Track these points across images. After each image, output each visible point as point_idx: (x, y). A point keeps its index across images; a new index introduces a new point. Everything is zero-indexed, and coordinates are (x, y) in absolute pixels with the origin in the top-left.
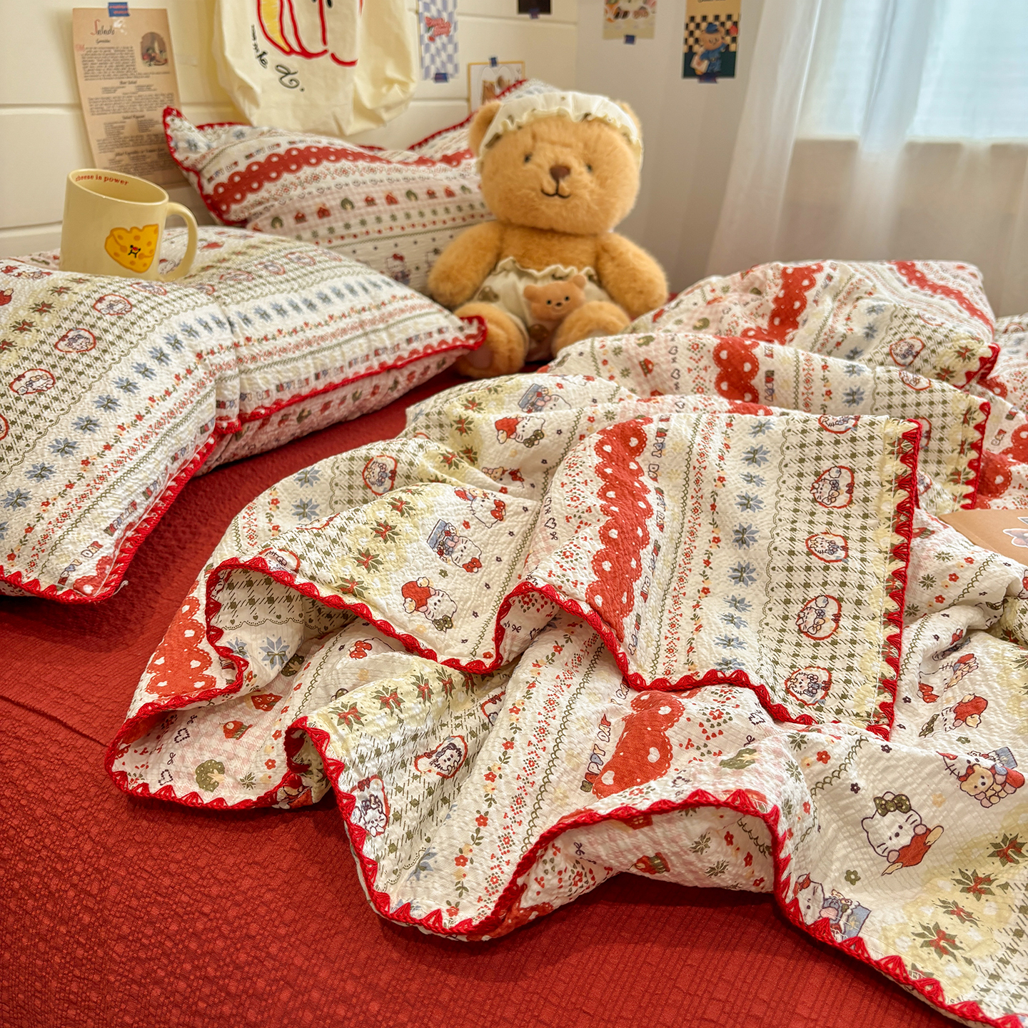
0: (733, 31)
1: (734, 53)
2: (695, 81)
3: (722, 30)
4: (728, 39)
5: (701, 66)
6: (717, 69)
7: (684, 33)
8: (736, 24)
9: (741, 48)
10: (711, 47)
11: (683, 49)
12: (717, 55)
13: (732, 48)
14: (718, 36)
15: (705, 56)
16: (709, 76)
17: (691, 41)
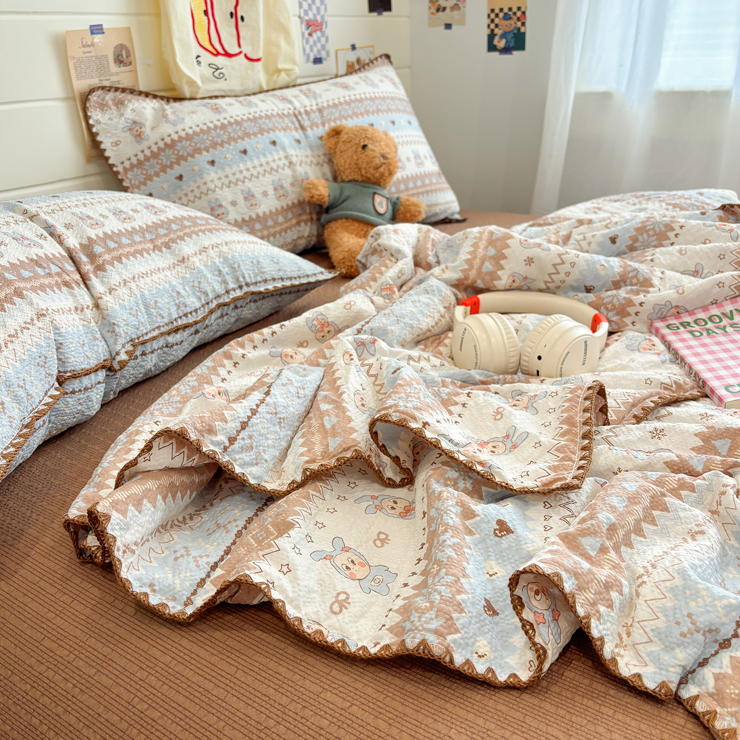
0: (522, 18)
1: (524, 34)
3: (515, 18)
5: (501, 44)
6: (512, 44)
7: (487, 21)
8: (524, 13)
9: (528, 30)
10: (508, 29)
11: (488, 32)
12: (510, 36)
14: (512, 22)
15: (503, 36)
16: (506, 50)
17: (492, 26)
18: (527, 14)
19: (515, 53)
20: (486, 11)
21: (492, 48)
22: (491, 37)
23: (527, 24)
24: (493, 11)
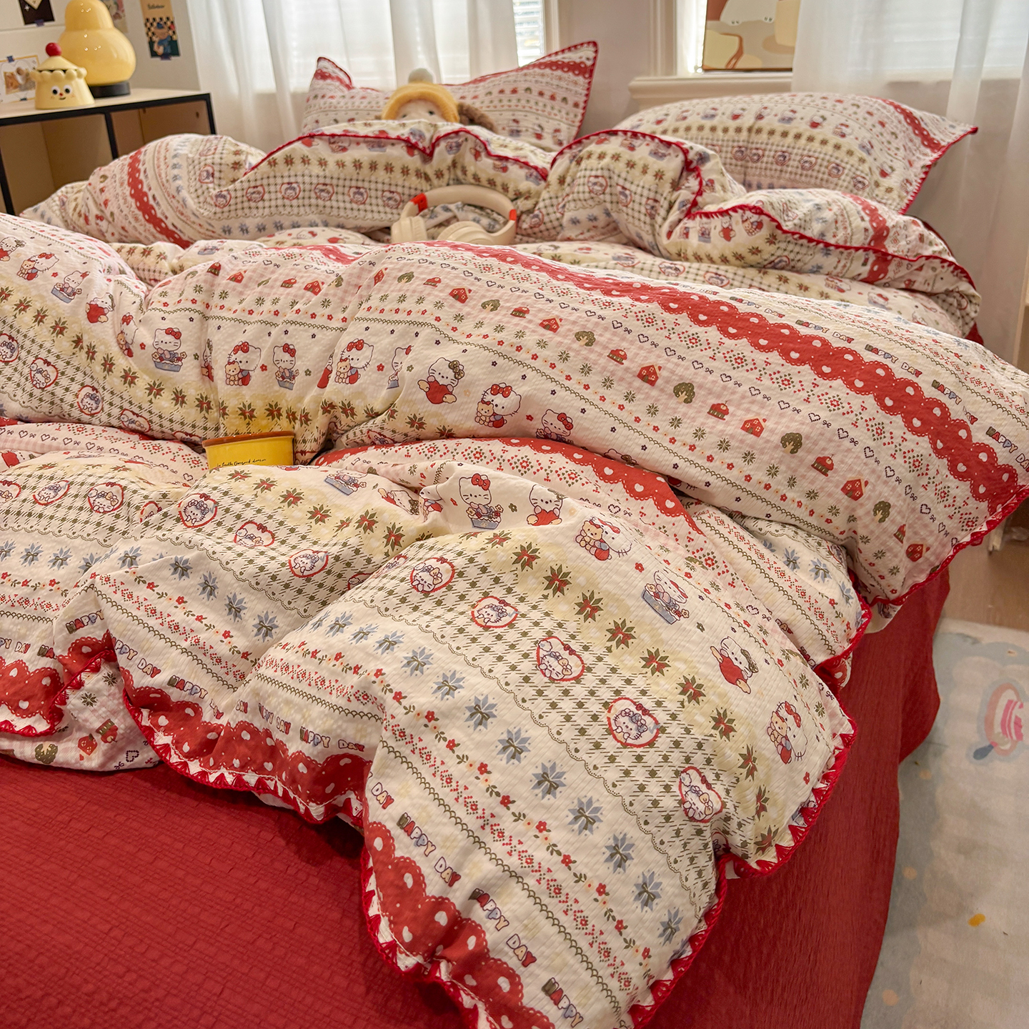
0: (172, 27)
1: (176, 42)
2: (158, 60)
3: (166, 27)
4: (171, 32)
5: (160, 50)
6: (169, 51)
7: (144, 30)
8: (172, 23)
9: (180, 38)
10: (163, 37)
11: (146, 40)
12: (166, 43)
13: (174, 37)
14: (165, 30)
15: (161, 43)
16: (165, 56)
17: (150, 34)
18: (176, 24)
19: (173, 58)
20: (142, 21)
21: (154, 54)
22: (151, 43)
23: (177, 32)
24: (148, 20)
